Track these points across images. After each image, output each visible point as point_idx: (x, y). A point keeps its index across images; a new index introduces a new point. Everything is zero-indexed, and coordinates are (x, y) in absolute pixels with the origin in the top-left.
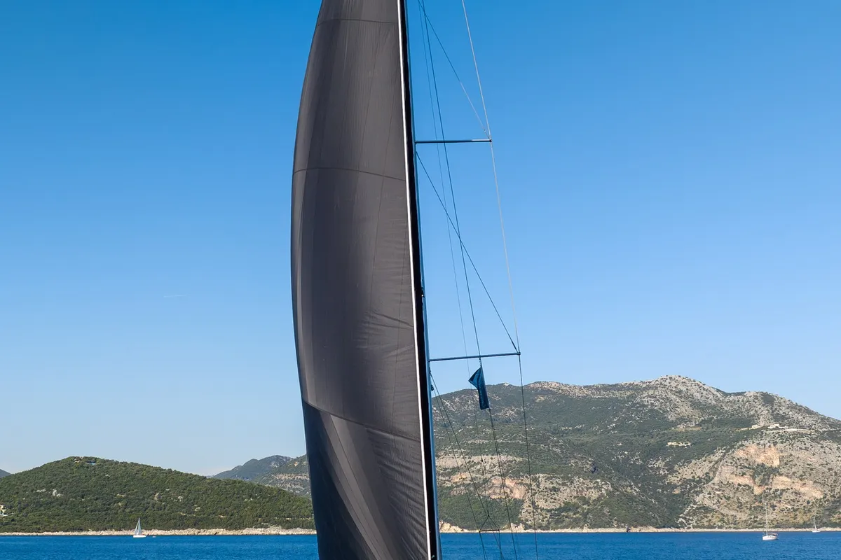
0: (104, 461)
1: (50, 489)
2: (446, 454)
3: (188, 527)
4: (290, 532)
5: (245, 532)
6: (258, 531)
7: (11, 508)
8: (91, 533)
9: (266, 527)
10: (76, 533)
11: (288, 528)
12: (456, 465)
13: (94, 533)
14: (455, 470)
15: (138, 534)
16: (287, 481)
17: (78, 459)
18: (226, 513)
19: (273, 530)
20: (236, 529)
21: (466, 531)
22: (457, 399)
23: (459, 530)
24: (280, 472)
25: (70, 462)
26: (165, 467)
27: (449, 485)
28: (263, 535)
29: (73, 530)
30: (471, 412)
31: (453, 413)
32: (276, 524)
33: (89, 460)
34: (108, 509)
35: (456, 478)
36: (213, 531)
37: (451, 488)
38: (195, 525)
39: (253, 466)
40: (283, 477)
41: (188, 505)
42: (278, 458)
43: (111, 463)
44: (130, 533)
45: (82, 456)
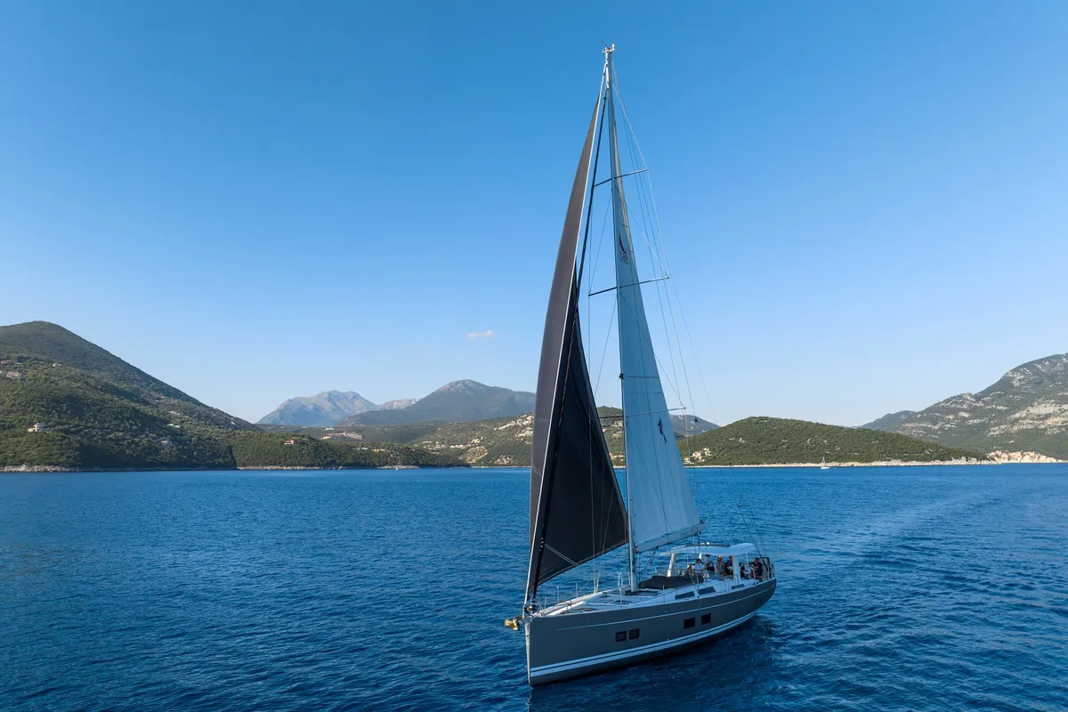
0: (773, 419)
1: (737, 438)
2: (1039, 404)
3: (832, 461)
4: (908, 464)
5: (874, 464)
6: (884, 464)
7: (714, 450)
8: (765, 465)
9: (889, 460)
10: (755, 466)
11: (906, 461)
12: (1048, 412)
13: (768, 466)
14: (1047, 416)
15: (823, 466)
16: (913, 428)
17: (755, 418)
18: (859, 452)
19: (895, 463)
20: (866, 462)
21: (1060, 461)
22: (1047, 363)
23: (1054, 461)
24: (907, 422)
25: (750, 420)
26: (814, 421)
27: (1043, 427)
28: (887, 466)
29: (753, 464)
30: (1061, 371)
31: (1044, 373)
32: (896, 458)
33: (762, 418)
34: (776, 450)
35: (1049, 422)
36: (850, 464)
37: (1045, 429)
38: (836, 460)
39: (889, 419)
40: (910, 425)
41: (831, 446)
42: (906, 412)
43: (777, 420)
44: (818, 465)
45: (757, 416)
